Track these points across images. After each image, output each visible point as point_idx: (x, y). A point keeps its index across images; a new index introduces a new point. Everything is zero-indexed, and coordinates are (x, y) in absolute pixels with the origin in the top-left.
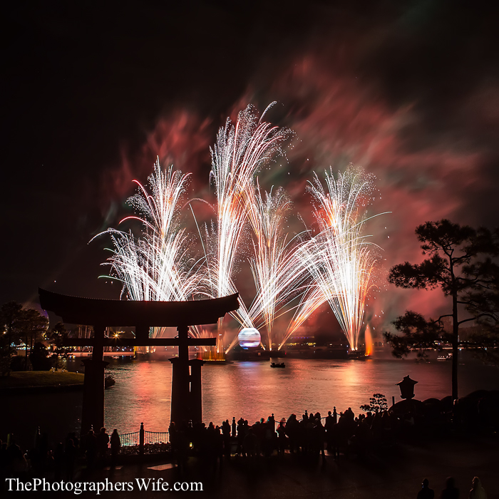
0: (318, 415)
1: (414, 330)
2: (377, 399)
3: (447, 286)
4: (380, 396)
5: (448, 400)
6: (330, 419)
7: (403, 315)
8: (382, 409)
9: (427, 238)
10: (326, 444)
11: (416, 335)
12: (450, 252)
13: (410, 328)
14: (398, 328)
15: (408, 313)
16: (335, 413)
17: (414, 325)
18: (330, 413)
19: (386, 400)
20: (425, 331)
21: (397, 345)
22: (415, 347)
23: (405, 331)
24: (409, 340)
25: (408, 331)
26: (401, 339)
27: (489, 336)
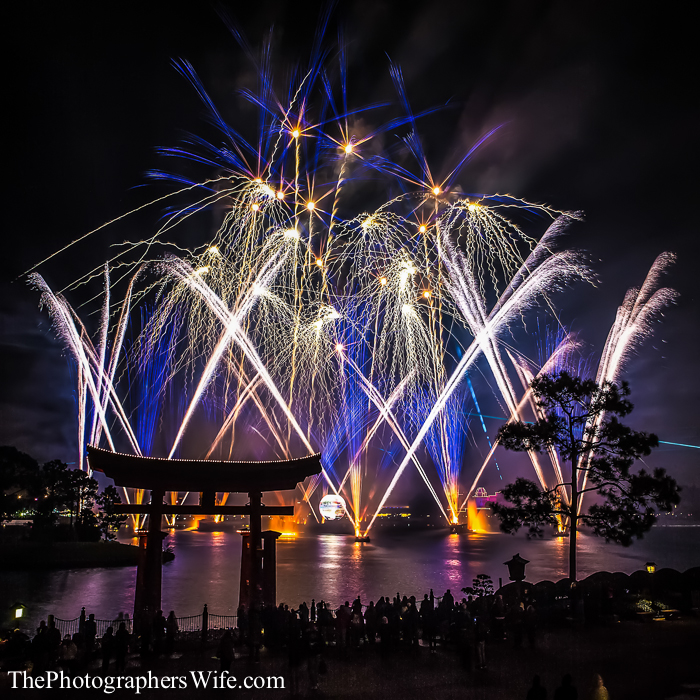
1: (525, 501)
2: (481, 581)
3: (565, 449)
4: (486, 577)
5: (564, 583)
6: (427, 604)
7: (513, 482)
8: (487, 592)
9: (543, 393)
10: (420, 632)
11: (528, 507)
12: (569, 410)
13: (522, 498)
14: (507, 498)
15: (519, 480)
16: (432, 597)
17: (526, 494)
18: (426, 596)
19: (491, 582)
20: (538, 502)
21: (505, 517)
22: (526, 520)
23: (515, 502)
24: (521, 513)
25: (518, 502)
26: (511, 511)
27: (614, 508)
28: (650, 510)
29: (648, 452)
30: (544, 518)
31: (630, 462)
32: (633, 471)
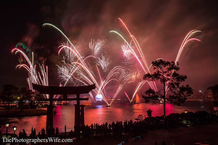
0: (121, 122)
1: (151, 94)
2: (140, 117)
3: (162, 80)
4: (141, 115)
5: (163, 116)
6: (125, 123)
7: (148, 90)
8: (142, 120)
9: (155, 65)
10: (124, 131)
11: (152, 96)
12: (162, 70)
13: (150, 94)
14: (146, 94)
16: (127, 121)
17: (151, 93)
18: (125, 121)
19: (143, 117)
20: (155, 95)
21: (146, 99)
22: (152, 100)
23: (148, 95)
24: (150, 98)
25: (149, 95)
26: (147, 97)
27: (175, 96)
28: (185, 96)
29: (184, 80)
30: (157, 99)
31: (179, 83)
32: (180, 85)
